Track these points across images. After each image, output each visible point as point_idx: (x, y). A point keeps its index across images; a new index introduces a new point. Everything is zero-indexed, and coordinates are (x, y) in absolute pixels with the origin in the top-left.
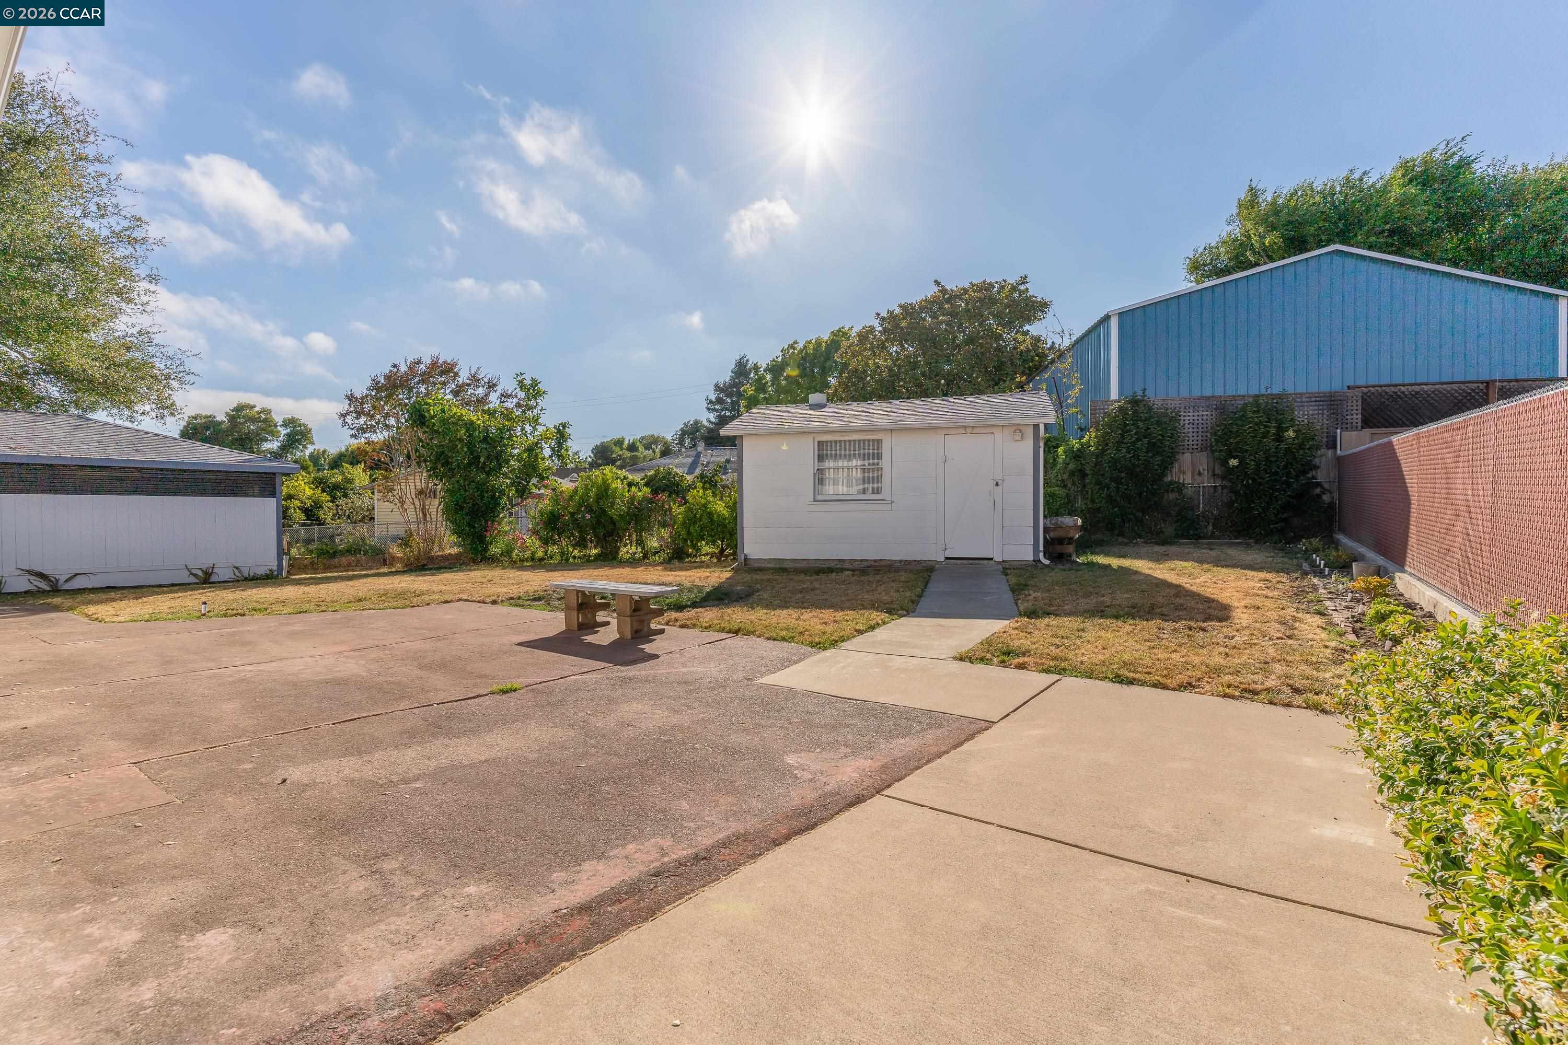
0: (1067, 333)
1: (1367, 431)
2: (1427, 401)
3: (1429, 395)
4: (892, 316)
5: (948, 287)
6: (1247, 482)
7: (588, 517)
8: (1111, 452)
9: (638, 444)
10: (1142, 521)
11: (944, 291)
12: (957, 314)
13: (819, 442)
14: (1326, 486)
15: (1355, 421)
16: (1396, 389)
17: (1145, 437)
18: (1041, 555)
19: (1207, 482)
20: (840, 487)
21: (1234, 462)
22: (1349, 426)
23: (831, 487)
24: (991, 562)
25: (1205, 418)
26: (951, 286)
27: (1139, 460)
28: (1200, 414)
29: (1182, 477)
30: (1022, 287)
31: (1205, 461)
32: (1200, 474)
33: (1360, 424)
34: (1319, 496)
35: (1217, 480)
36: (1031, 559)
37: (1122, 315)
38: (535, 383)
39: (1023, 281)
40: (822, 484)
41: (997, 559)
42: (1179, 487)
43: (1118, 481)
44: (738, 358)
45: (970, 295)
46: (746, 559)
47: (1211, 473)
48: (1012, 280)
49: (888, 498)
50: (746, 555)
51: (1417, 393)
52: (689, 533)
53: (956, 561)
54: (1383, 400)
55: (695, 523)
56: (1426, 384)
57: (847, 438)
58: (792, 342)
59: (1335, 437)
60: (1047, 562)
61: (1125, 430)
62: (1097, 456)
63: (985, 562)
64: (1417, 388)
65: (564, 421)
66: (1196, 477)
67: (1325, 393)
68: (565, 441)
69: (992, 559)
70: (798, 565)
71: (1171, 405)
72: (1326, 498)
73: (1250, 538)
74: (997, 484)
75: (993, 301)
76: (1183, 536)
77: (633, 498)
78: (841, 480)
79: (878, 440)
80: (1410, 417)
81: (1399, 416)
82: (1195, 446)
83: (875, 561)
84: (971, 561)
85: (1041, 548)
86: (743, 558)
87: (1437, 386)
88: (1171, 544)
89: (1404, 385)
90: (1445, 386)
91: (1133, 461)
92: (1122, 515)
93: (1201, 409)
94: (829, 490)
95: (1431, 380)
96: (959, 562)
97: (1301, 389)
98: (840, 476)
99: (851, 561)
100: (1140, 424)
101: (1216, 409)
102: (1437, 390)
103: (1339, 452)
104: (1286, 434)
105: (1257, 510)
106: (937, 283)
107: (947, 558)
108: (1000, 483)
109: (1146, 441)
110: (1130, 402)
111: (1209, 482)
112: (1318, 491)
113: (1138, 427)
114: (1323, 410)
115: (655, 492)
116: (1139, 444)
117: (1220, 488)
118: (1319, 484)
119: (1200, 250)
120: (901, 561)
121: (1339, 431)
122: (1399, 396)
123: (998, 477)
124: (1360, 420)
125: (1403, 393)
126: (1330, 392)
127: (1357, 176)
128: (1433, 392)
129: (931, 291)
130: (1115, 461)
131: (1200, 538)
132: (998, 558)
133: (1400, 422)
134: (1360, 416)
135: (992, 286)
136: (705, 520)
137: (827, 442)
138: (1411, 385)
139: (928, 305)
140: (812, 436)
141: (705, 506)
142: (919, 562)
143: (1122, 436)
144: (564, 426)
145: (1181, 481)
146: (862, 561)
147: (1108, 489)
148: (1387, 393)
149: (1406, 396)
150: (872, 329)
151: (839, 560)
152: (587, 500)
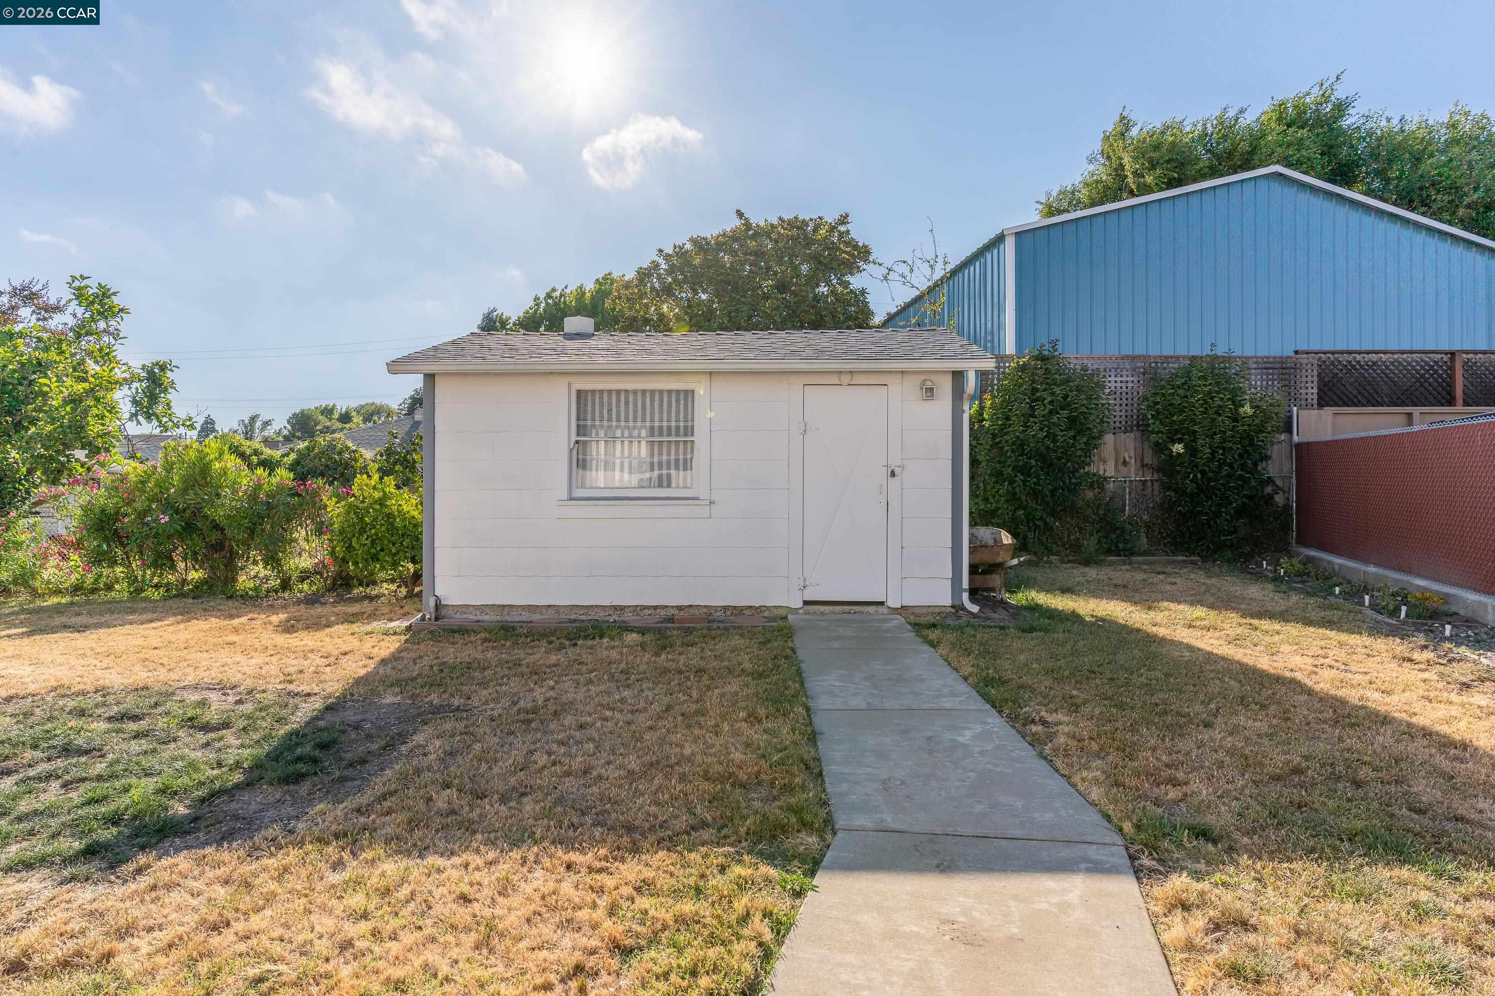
0: (940, 260)
1: (1328, 411)
2: (1386, 375)
3: (1387, 367)
4: (680, 252)
5: (753, 221)
6: (1195, 476)
7: (165, 519)
8: (1017, 428)
9: (354, 414)
10: (1051, 529)
11: (748, 225)
12: (764, 253)
13: (579, 392)
14: (1279, 483)
15: (1310, 396)
16: (1350, 358)
17: (1062, 409)
18: (965, 596)
19: (1133, 474)
20: (617, 474)
21: (1178, 448)
22: (1303, 403)
23: (601, 474)
24: (881, 609)
25: (1130, 385)
26: (758, 219)
27: (1055, 441)
28: (1124, 379)
29: (1102, 467)
30: (842, 228)
31: (1131, 445)
32: (1125, 463)
33: (1315, 401)
34: (1271, 497)
35: (1146, 472)
36: (948, 602)
37: (1018, 234)
38: (105, 294)
39: (844, 219)
40: (584, 467)
41: (890, 603)
42: (1100, 482)
43: (1025, 470)
44: (486, 312)
45: (779, 233)
46: (438, 606)
47: (1139, 463)
48: (830, 218)
49: (703, 494)
50: (438, 599)
51: (1374, 363)
52: (350, 548)
53: (822, 608)
54: (1336, 371)
55: (363, 531)
56: (1385, 352)
57: (630, 386)
58: (549, 290)
59: (1291, 417)
60: (975, 609)
61: (1034, 398)
62: (994, 436)
63: (872, 609)
64: (1374, 357)
65: (162, 358)
66: (1121, 467)
67: (1274, 358)
68: (165, 390)
69: (882, 603)
70: (537, 617)
71: (1092, 365)
72: (1279, 499)
73: (1193, 554)
74: (893, 474)
75: (809, 242)
76: (1109, 552)
77: (258, 487)
78: (618, 462)
79: (686, 392)
80: (1366, 394)
81: (1355, 392)
82: (1118, 424)
83: (680, 608)
84: (847, 608)
85: (965, 585)
86: (432, 603)
87: (1396, 356)
88: (1099, 563)
89: (1359, 353)
90: (1405, 356)
91: (1048, 442)
92: (1028, 521)
93: (1124, 373)
94: (598, 478)
95: (1391, 348)
96: (827, 609)
97: (1249, 352)
98: (618, 454)
99: (637, 609)
100: (1057, 390)
101: (1144, 374)
102: (1396, 360)
103: (1296, 438)
104: (1241, 410)
105: (1206, 514)
106: (740, 214)
107: (806, 603)
108: (897, 471)
109: (1065, 413)
110: (1037, 358)
111: (1136, 474)
112: (1269, 489)
113: (1053, 394)
114: (1273, 380)
115: (302, 478)
116: (1055, 419)
117: (1149, 484)
118: (1270, 480)
119: (1054, 194)
120: (725, 608)
121: (1295, 409)
122: (1353, 367)
123: (895, 462)
124: (1315, 396)
125: (1358, 362)
126: (1281, 357)
127: (1231, 113)
128: (1392, 363)
129: (733, 223)
130: (1021, 445)
131: (1132, 554)
132: (894, 602)
133: (1355, 400)
134: (1315, 391)
135: (805, 223)
136: (381, 529)
137: (593, 392)
138: (1368, 353)
139: (727, 241)
140: (566, 380)
141: (381, 502)
142: (759, 609)
143: (1032, 408)
144: (163, 368)
145: (1101, 473)
146: (656, 608)
147: (1011, 482)
148: (1339, 362)
149: (1361, 366)
150: (656, 266)
151: (615, 608)
152: (168, 490)
